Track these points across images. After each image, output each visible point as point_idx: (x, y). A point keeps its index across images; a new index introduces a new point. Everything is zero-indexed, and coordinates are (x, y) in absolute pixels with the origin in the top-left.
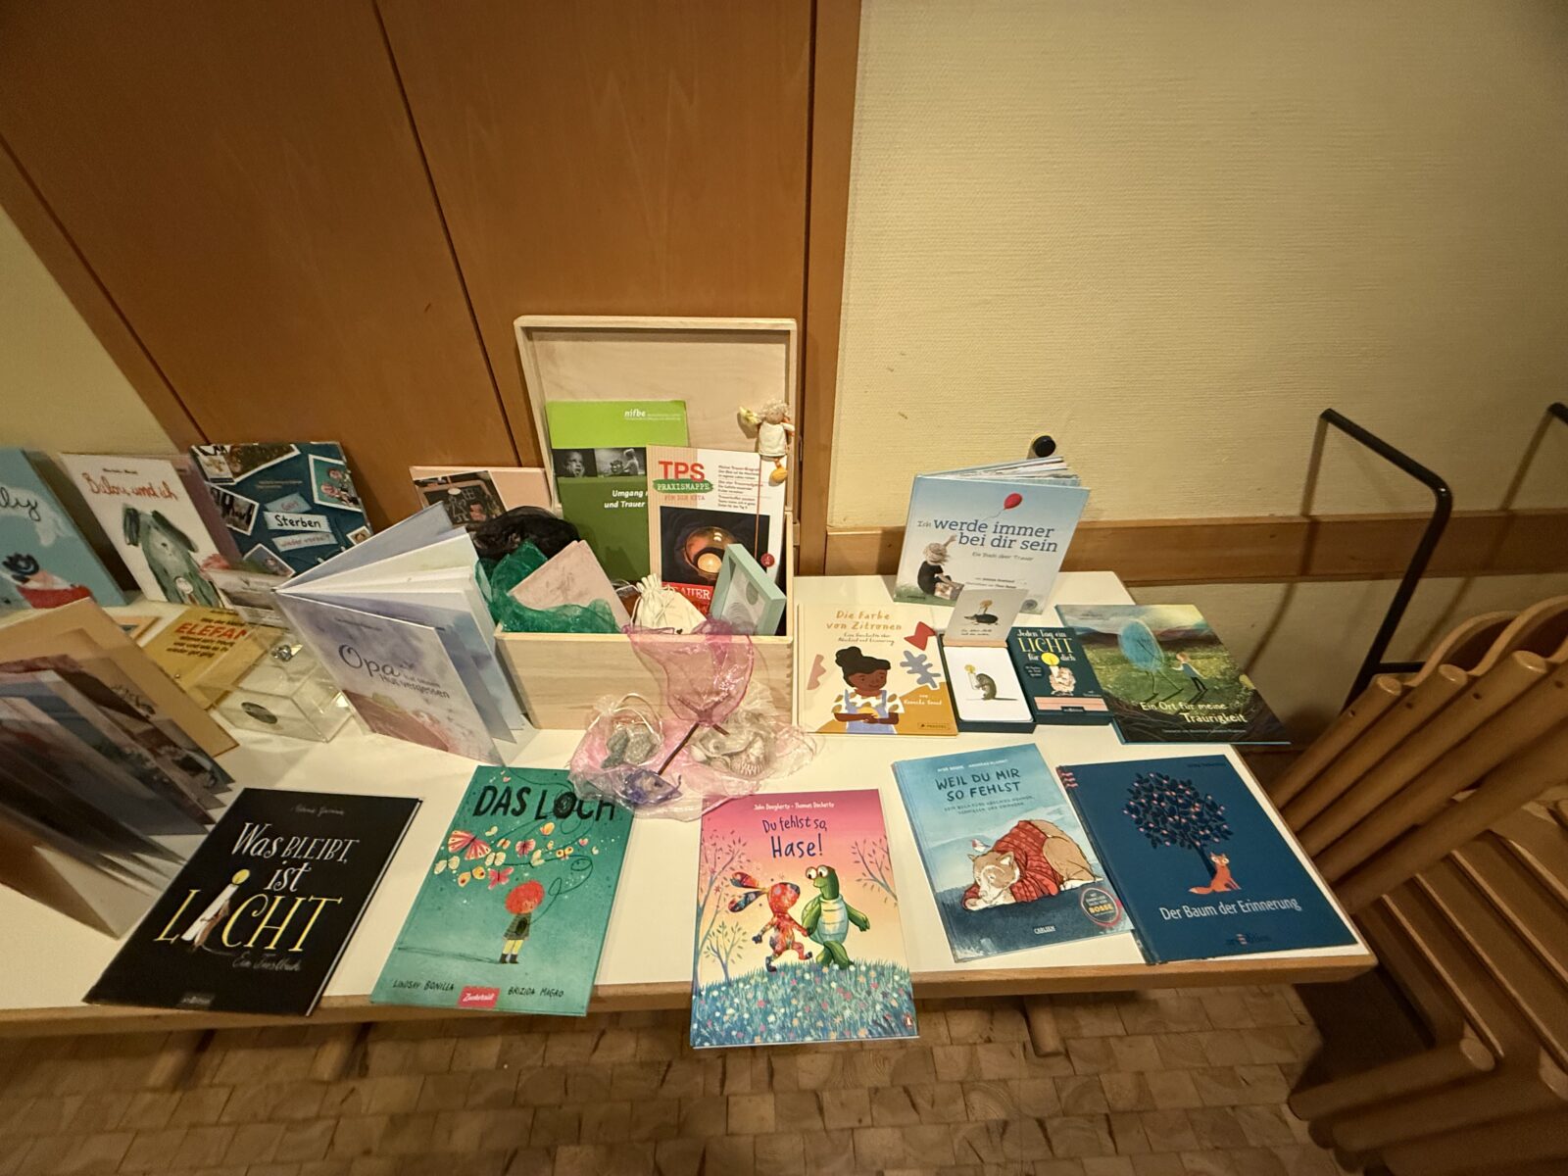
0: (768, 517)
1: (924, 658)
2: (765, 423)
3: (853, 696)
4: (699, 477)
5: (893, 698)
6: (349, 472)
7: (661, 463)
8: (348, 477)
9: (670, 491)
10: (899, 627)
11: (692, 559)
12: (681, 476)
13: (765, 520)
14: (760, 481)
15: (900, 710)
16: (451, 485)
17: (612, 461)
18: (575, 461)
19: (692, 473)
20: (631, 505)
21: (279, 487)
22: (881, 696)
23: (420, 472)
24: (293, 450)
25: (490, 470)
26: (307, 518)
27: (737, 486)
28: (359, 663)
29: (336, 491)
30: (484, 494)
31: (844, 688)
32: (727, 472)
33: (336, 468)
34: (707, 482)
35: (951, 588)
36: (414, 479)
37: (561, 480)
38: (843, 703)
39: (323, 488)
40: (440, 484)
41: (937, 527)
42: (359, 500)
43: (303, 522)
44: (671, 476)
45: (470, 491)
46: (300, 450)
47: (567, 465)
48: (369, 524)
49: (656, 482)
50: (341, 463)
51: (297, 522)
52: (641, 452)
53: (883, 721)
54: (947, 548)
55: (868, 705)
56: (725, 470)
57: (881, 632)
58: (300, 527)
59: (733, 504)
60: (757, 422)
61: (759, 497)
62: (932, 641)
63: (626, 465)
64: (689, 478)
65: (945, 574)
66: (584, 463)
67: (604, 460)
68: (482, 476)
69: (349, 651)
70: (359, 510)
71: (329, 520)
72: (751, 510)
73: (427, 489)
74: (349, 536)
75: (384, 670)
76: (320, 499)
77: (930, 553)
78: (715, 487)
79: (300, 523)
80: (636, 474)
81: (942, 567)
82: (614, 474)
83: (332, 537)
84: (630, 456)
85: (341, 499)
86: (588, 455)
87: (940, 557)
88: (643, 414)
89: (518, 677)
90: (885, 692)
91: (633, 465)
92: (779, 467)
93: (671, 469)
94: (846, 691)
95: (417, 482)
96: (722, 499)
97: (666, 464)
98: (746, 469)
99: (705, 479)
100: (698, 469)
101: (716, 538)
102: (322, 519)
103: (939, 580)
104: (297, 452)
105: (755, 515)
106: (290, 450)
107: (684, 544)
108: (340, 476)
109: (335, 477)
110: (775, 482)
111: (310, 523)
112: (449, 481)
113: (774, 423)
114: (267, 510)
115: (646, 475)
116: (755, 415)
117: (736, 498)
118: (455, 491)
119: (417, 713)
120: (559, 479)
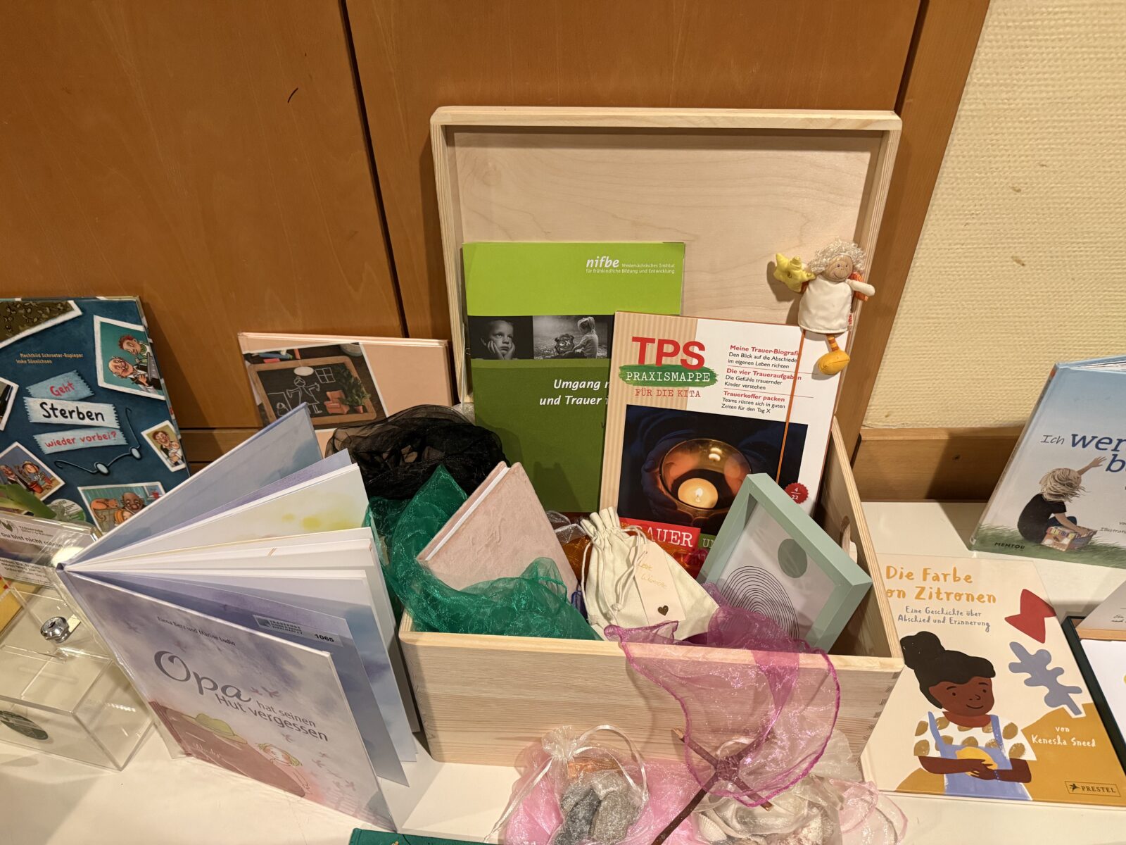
0: (804, 428)
1: (1044, 657)
2: (820, 280)
3: (942, 724)
4: (695, 362)
5: (1011, 731)
6: (150, 341)
7: (635, 339)
8: (148, 349)
9: (644, 383)
10: (992, 599)
11: (669, 486)
12: (666, 361)
13: (799, 432)
14: (796, 372)
15: (1029, 756)
16: (300, 362)
17: (558, 335)
18: (501, 334)
19: (685, 357)
20: (580, 401)
21: (50, 362)
22: (990, 727)
23: (254, 341)
24: (72, 309)
25: (363, 341)
26: (85, 407)
27: (759, 377)
28: (185, 676)
29: (131, 370)
30: (350, 375)
31: (925, 709)
32: (743, 355)
33: (131, 335)
34: (707, 370)
35: (1072, 536)
36: (244, 353)
37: (477, 363)
38: (928, 736)
39: (111, 364)
40: (282, 360)
41: (1074, 445)
42: (162, 381)
43: (79, 413)
44: (651, 359)
45: (327, 372)
46: (82, 310)
47: (488, 340)
48: (173, 417)
49: (625, 369)
50: (140, 328)
51: (71, 413)
52: (606, 323)
53: (1004, 775)
54: (1083, 477)
55: (972, 742)
56: (740, 352)
57: (964, 605)
58: (75, 420)
59: (746, 406)
60: (806, 278)
61: (792, 396)
62: (1053, 626)
63: (580, 341)
64: (679, 363)
65: (1067, 514)
66: (515, 338)
67: (546, 333)
68: (349, 350)
69: (171, 659)
70: (162, 398)
71: (117, 412)
72: (778, 415)
73: (262, 367)
74: (145, 434)
75: (224, 689)
76: (107, 381)
77: (1051, 483)
78: (721, 378)
79: (75, 415)
80: (593, 356)
81: (1067, 503)
82: (560, 355)
83: (120, 435)
84: (586, 327)
85: (136, 381)
86: (523, 327)
87: (1066, 489)
88: (615, 263)
89: (426, 696)
90: (996, 718)
91: (589, 342)
92: (834, 349)
93: (652, 350)
94: (930, 714)
95: (248, 357)
96: (728, 397)
97: (643, 342)
98: (776, 351)
99: (706, 365)
100: (696, 350)
101: (711, 456)
102: (107, 410)
103: (1055, 523)
104: (77, 312)
105: (785, 423)
106: (67, 309)
107: (659, 462)
108: (138, 348)
109: (131, 349)
110: (822, 372)
111: (89, 415)
112: (298, 356)
113: (837, 279)
114: (30, 396)
115: (609, 356)
116: (804, 266)
117: (753, 396)
118: (304, 371)
119: (265, 748)
120: (473, 361)
